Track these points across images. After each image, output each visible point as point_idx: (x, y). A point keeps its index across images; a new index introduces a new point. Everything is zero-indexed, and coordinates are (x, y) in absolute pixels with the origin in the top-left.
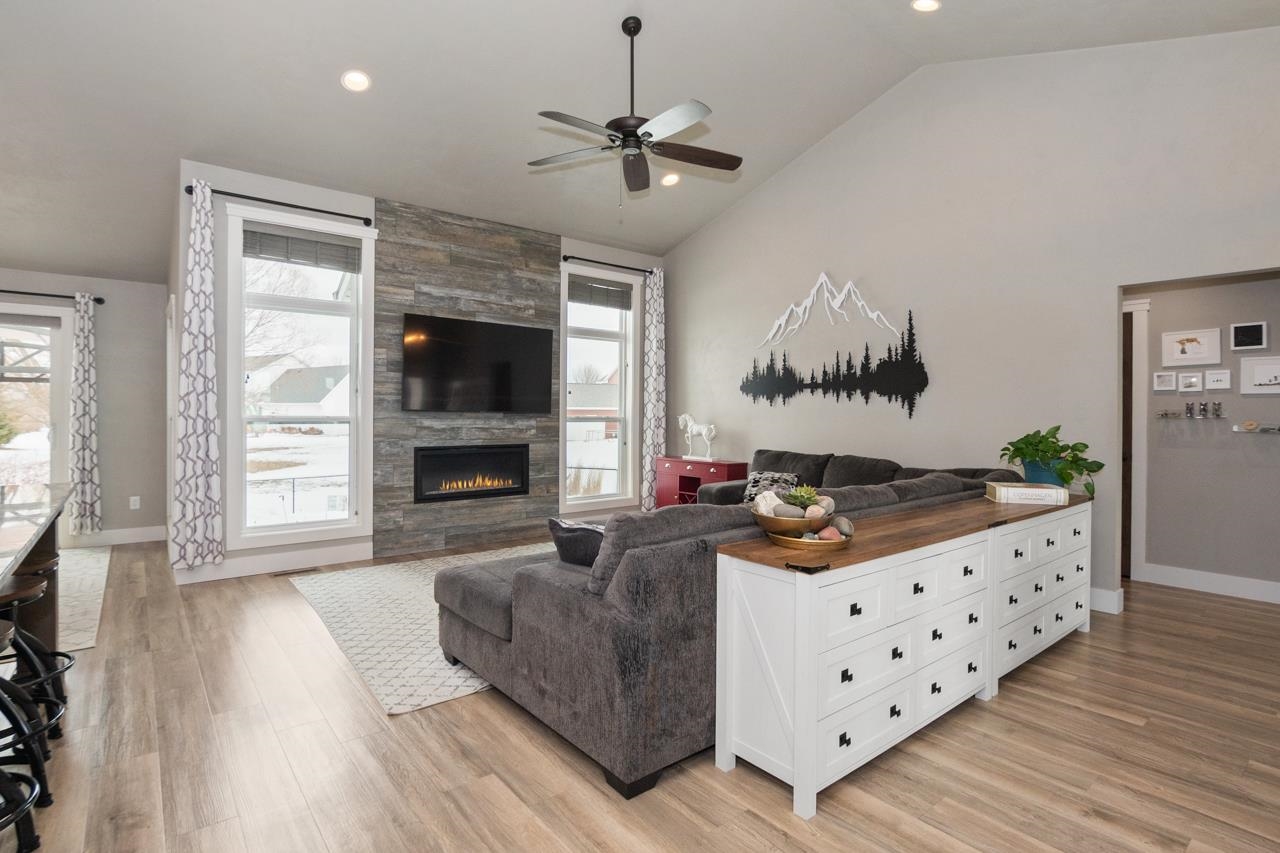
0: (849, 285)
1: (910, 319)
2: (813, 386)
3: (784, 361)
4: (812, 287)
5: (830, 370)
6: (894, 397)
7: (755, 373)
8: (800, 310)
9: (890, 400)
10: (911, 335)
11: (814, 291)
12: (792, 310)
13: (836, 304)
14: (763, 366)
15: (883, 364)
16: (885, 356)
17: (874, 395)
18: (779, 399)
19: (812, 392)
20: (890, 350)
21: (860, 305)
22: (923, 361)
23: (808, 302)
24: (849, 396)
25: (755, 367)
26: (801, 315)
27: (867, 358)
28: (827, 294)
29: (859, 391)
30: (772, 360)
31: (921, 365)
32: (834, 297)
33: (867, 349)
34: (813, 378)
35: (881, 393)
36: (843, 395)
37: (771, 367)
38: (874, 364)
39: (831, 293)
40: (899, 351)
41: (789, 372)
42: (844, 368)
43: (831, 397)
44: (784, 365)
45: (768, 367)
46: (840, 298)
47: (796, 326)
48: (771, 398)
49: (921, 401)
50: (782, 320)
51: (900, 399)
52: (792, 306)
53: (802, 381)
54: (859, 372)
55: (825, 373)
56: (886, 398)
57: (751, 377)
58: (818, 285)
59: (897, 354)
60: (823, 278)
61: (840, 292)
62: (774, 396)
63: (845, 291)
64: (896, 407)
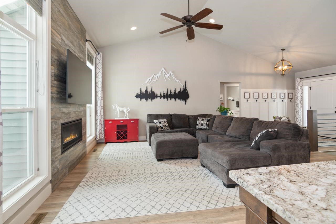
0: (171, 72)
1: (185, 83)
2: (160, 97)
3: (151, 89)
4: (160, 71)
5: (165, 93)
6: (182, 100)
7: (141, 92)
8: (156, 76)
9: (181, 100)
10: (186, 86)
11: (160, 72)
12: (154, 76)
13: (167, 76)
14: (143, 91)
15: (179, 92)
16: (180, 90)
17: (177, 99)
18: (149, 100)
19: (160, 98)
20: (181, 89)
21: (173, 78)
22: (188, 92)
23: (159, 75)
24: (171, 99)
25: (141, 91)
26: (157, 78)
27: (175, 90)
28: (164, 74)
29: (173, 98)
30: (147, 89)
31: (188, 93)
32: (166, 75)
33: (175, 88)
34: (160, 95)
35: (179, 99)
36: (169, 99)
37: (146, 91)
38: (177, 92)
39: (165, 73)
40: (183, 89)
41: (152, 93)
42: (169, 93)
43: (166, 99)
44: (151, 91)
45: (145, 91)
46: (168, 75)
47: (155, 80)
48: (147, 99)
49: (188, 101)
50: (151, 78)
51: (183, 100)
52: (154, 75)
53: (157, 95)
54: (173, 94)
55: (164, 93)
56: (180, 100)
57: (139, 93)
58: (162, 71)
59: (182, 90)
60: (163, 69)
61: (168, 74)
62: (148, 99)
63: (170, 74)
64: (182, 102)
